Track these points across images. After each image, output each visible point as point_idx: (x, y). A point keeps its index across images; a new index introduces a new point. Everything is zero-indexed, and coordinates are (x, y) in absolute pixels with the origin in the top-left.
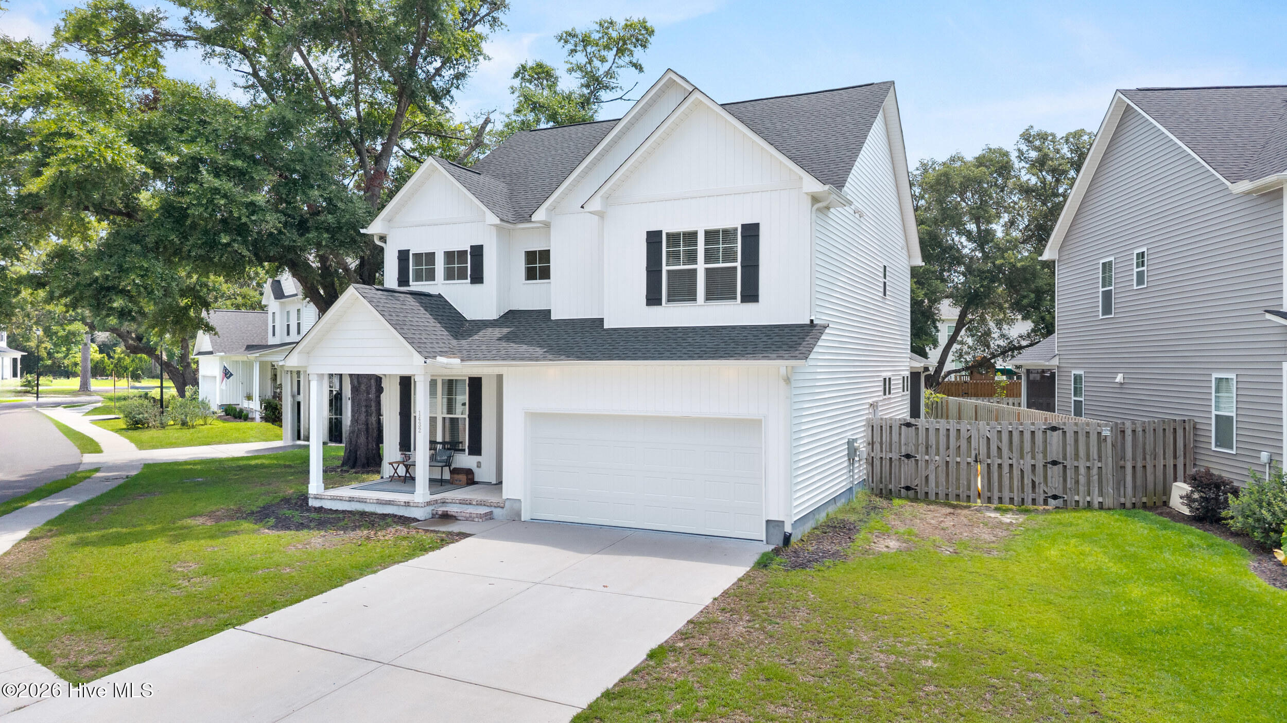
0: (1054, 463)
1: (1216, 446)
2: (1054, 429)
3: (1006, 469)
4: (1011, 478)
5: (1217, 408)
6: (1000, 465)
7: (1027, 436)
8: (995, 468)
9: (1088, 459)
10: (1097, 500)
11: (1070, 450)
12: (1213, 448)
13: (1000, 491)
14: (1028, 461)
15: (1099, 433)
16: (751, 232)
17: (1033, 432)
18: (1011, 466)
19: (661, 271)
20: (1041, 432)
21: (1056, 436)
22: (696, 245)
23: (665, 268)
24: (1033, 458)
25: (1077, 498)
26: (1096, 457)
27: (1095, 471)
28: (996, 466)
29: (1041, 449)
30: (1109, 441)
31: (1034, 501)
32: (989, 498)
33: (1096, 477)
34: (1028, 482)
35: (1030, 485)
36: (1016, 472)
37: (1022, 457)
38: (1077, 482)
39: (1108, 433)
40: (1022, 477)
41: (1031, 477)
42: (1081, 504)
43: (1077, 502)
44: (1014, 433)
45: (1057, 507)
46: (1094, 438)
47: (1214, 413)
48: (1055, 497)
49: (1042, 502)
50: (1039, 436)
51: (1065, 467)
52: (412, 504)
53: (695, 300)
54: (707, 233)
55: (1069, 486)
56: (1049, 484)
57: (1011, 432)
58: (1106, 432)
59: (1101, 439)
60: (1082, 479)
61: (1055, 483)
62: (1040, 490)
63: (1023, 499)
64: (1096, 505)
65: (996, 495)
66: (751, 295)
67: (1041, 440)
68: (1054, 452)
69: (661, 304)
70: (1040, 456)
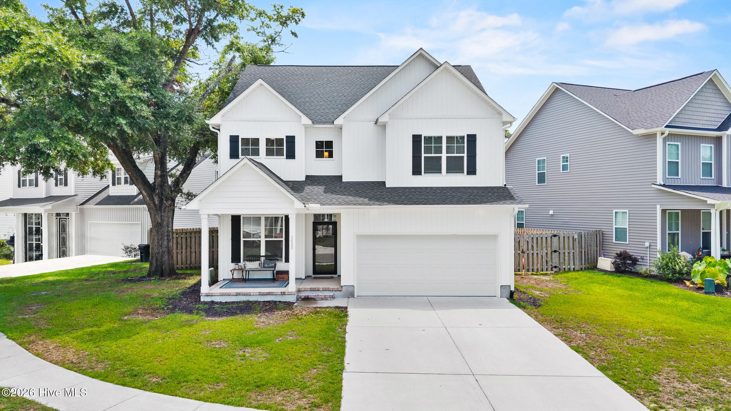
0: (555, 251)
1: (616, 240)
2: (555, 236)
3: (535, 255)
4: (538, 259)
5: (616, 225)
6: (533, 254)
7: (544, 239)
8: (530, 255)
9: (569, 249)
10: (572, 267)
11: (562, 245)
12: (614, 241)
13: (533, 266)
14: (545, 251)
15: (573, 237)
16: (472, 139)
17: (546, 238)
18: (537, 254)
19: (421, 156)
20: (550, 237)
21: (555, 239)
22: (442, 144)
23: (423, 155)
24: (547, 249)
25: (564, 267)
26: (572, 248)
27: (571, 254)
28: (531, 254)
29: (550, 245)
30: (577, 240)
31: (547, 270)
32: (528, 269)
33: (572, 257)
34: (544, 260)
35: (545, 262)
36: (540, 257)
37: (542, 250)
38: (564, 259)
39: (577, 237)
40: (542, 259)
41: (546, 258)
42: (566, 269)
43: (565, 269)
44: (538, 238)
45: (556, 272)
46: (571, 239)
47: (614, 227)
48: (555, 267)
49: (550, 270)
50: (549, 239)
51: (559, 253)
52: (287, 293)
53: (441, 173)
54: (448, 138)
55: (561, 261)
56: (553, 261)
57: (537, 238)
58: (576, 237)
59: (574, 240)
60: (567, 258)
61: (555, 262)
62: (550, 263)
63: (542, 269)
64: (572, 269)
65: (531, 268)
66: (472, 171)
67: (550, 241)
68: (555, 247)
69: (421, 174)
70: (549, 249)
